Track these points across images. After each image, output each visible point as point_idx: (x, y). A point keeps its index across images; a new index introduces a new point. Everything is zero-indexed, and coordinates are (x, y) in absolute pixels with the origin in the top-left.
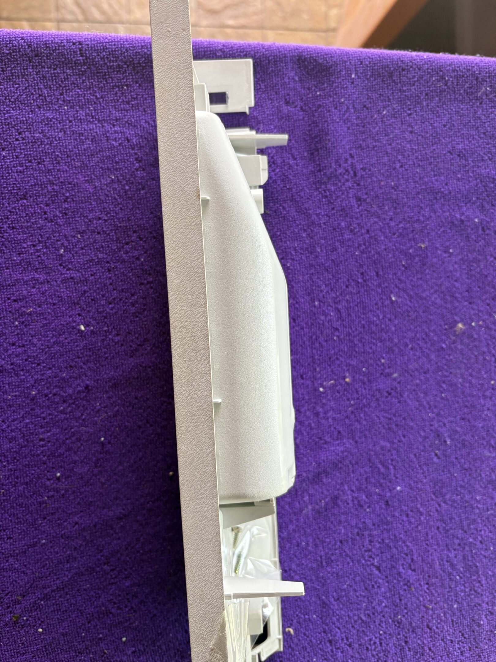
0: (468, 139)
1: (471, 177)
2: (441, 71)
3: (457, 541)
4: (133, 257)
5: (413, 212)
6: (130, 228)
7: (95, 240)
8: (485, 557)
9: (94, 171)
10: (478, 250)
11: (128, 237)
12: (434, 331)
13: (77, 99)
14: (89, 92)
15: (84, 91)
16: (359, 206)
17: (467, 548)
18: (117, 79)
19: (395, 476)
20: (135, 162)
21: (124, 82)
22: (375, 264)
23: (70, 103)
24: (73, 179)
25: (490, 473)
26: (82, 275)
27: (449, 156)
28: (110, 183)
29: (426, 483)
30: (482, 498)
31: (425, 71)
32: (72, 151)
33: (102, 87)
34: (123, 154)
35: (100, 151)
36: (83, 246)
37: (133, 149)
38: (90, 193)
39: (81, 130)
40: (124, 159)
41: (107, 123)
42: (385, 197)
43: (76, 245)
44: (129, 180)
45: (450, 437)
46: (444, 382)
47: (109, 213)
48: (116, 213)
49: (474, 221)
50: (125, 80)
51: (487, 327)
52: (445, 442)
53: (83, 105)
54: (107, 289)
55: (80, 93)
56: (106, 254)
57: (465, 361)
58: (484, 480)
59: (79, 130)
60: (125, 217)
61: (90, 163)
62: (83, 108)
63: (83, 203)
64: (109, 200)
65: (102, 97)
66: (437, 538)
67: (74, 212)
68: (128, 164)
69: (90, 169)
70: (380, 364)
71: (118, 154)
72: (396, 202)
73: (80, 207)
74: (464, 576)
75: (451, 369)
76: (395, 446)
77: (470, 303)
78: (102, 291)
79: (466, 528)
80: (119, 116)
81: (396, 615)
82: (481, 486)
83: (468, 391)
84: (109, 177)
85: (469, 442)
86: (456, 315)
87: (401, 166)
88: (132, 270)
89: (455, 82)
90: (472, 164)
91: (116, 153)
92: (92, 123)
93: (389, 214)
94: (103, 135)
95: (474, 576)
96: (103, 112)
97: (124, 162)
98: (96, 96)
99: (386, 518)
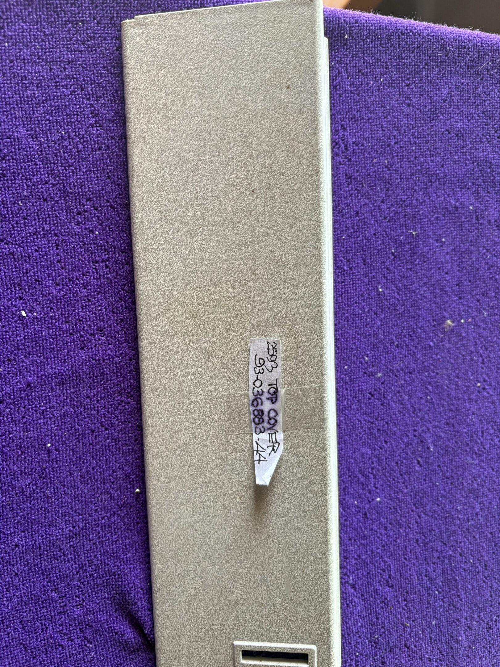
0: (468, 117)
1: (468, 160)
2: (442, 39)
3: (436, 554)
4: (86, 229)
5: (406, 195)
6: (83, 195)
7: (41, 209)
8: (464, 569)
9: (39, 124)
10: (471, 241)
11: (80, 205)
12: (422, 327)
13: (20, 34)
14: (35, 27)
15: (30, 25)
16: (348, 184)
17: (446, 561)
18: (71, 13)
19: (375, 486)
20: (90, 116)
21: (80, 17)
22: (363, 251)
23: (12, 39)
24: (13, 132)
25: (472, 482)
26: (24, 249)
27: (447, 136)
28: (58, 140)
29: (407, 493)
30: (463, 508)
31: (425, 37)
32: (12, 97)
33: (52, 22)
34: (75, 105)
35: (46, 100)
36: (25, 214)
37: (88, 100)
38: (33, 151)
39: (24, 73)
40: (77, 112)
41: (57, 65)
42: (377, 176)
43: (16, 214)
44: (83, 137)
45: (433, 443)
46: (430, 384)
47: (59, 176)
48: (66, 176)
49: (469, 209)
50: (80, 15)
51: (476, 325)
52: (428, 448)
53: (27, 41)
54: (54, 267)
55: (25, 27)
56: (54, 225)
57: (452, 361)
58: (466, 489)
59: (21, 73)
60: (77, 182)
61: (34, 114)
62: (28, 46)
63: (25, 163)
64: (58, 160)
65: (51, 34)
66: (416, 552)
67: (14, 172)
68: (81, 118)
69: (35, 120)
70: (363, 362)
71: (69, 105)
72: (389, 182)
73: (21, 167)
74: (443, 591)
75: (438, 369)
76: (377, 452)
77: (460, 298)
78: (48, 270)
79: (445, 540)
80: (72, 58)
81: (372, 634)
82: (462, 496)
83: (453, 393)
84: (58, 132)
85: (453, 449)
86: (445, 310)
87: (396, 143)
88: (84, 244)
89: (456, 52)
90: (470, 146)
91: (67, 103)
92: (38, 64)
93: (380, 195)
94: (52, 80)
95: (453, 590)
96: (51, 52)
97: (78, 115)
98: (44, 32)
99: (363, 532)
